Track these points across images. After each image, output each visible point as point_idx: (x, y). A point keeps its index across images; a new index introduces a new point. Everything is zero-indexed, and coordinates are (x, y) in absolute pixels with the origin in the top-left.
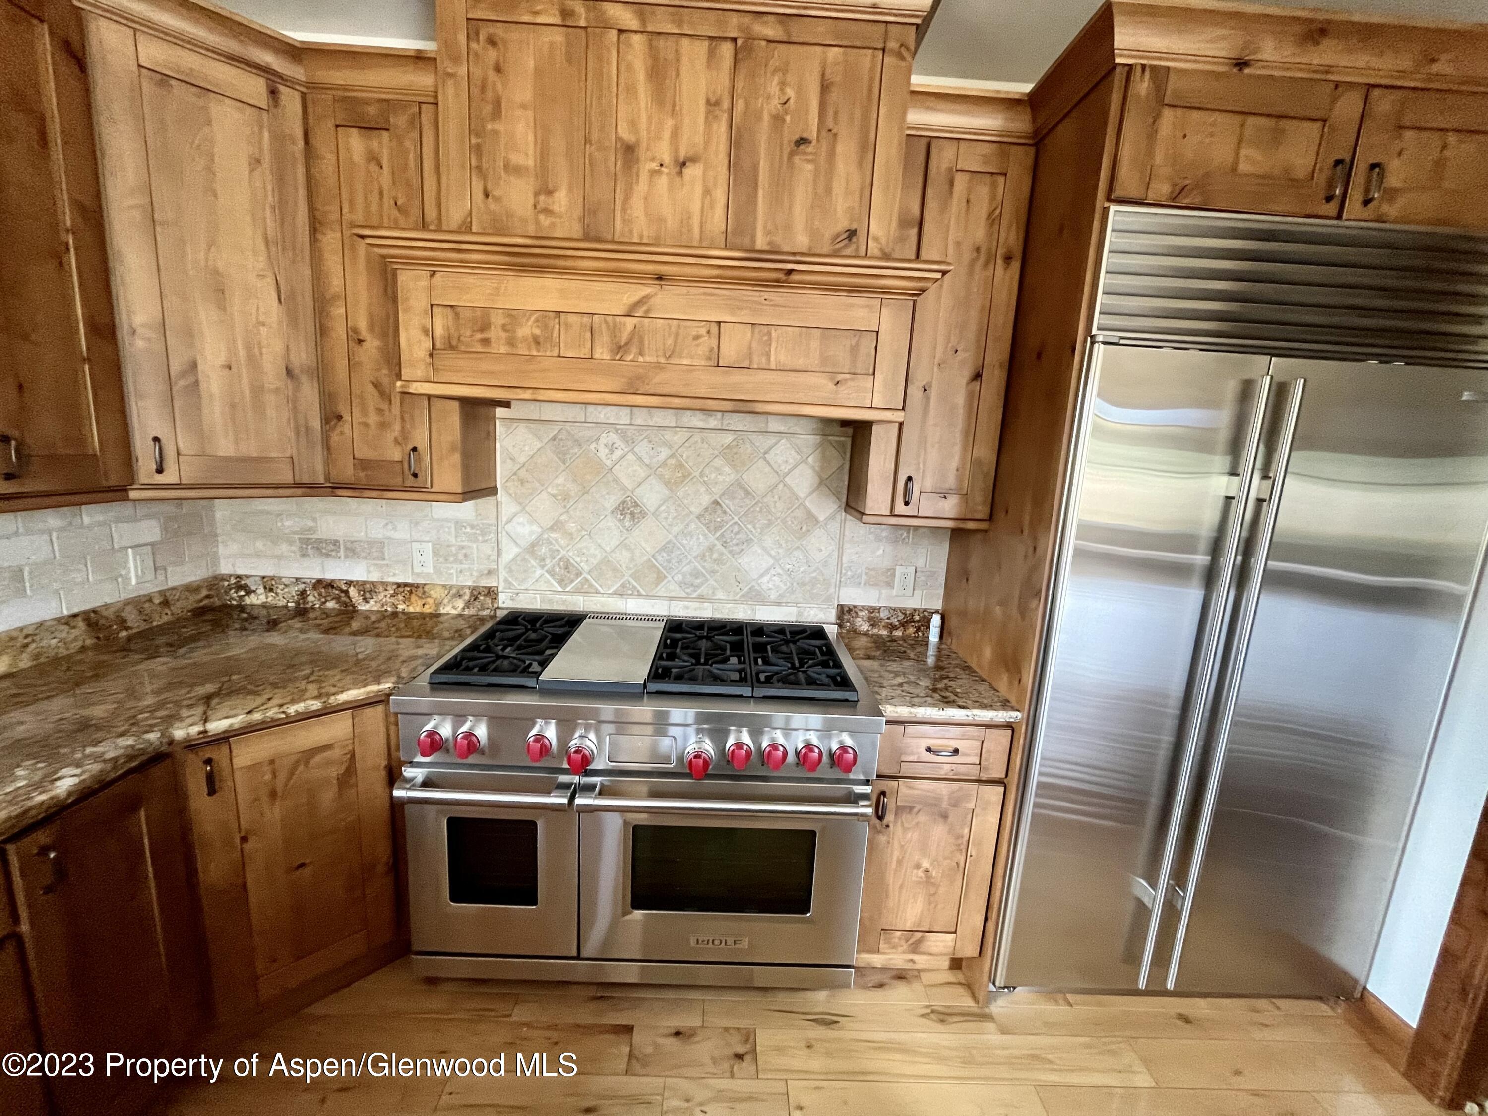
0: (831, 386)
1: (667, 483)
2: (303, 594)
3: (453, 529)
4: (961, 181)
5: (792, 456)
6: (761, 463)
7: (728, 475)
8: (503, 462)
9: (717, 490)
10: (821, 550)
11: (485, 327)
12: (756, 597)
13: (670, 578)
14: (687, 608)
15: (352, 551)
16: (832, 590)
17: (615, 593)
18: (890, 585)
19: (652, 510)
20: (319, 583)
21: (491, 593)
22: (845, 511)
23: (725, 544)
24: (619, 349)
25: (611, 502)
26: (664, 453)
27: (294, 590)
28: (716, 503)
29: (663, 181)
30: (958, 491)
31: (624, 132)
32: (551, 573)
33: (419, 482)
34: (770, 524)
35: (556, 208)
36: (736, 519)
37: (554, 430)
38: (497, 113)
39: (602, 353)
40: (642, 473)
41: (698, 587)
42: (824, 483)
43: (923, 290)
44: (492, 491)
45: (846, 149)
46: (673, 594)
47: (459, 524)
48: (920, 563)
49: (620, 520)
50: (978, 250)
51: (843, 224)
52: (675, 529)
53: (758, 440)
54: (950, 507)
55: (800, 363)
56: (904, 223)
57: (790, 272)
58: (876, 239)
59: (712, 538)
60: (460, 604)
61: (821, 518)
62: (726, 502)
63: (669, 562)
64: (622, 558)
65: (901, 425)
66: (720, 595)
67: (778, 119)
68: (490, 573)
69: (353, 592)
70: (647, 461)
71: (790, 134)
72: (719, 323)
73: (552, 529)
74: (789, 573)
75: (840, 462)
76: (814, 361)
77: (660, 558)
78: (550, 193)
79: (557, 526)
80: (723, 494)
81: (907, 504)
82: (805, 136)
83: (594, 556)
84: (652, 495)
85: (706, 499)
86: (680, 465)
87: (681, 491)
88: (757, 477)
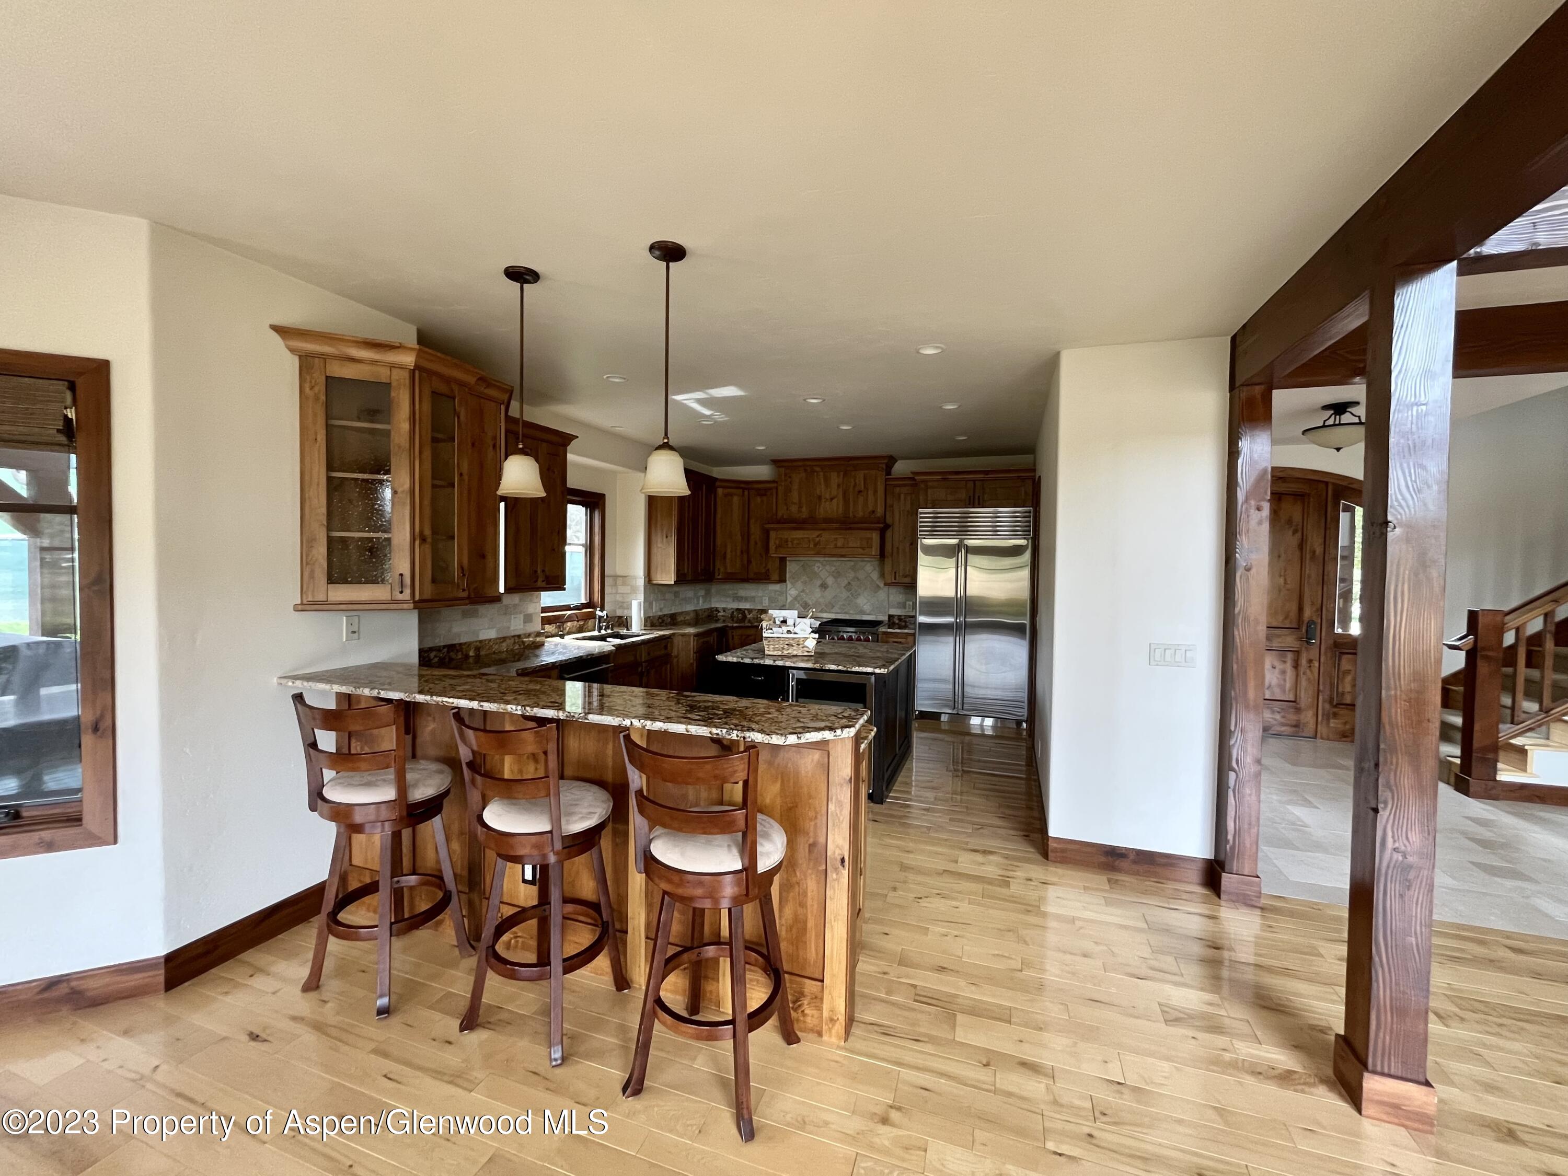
1: (834, 577)
2: (733, 612)
3: (774, 593)
4: (902, 496)
5: (872, 568)
6: (862, 570)
7: (851, 575)
8: (789, 573)
9: (850, 579)
10: (882, 597)
11: (787, 542)
12: (864, 613)
13: (836, 607)
15: (746, 599)
16: (886, 610)
18: (905, 608)
19: (830, 585)
20: (737, 609)
23: (852, 596)
24: (815, 545)
25: (819, 583)
26: (834, 568)
27: (730, 611)
28: (849, 583)
29: (828, 503)
30: (910, 575)
31: (818, 492)
32: (801, 605)
33: (769, 577)
34: (866, 589)
35: (803, 513)
36: (856, 588)
37: (802, 563)
38: (791, 491)
39: (812, 546)
40: (828, 575)
44: (785, 581)
45: (871, 492)
47: (776, 591)
49: (821, 589)
51: (871, 509)
52: (838, 591)
53: (861, 563)
55: (855, 546)
59: (848, 594)
61: (883, 587)
62: (852, 582)
63: (836, 601)
64: (821, 600)
67: (854, 486)
69: (746, 612)
70: (829, 571)
71: (857, 489)
72: (836, 538)
74: (871, 605)
76: (858, 545)
77: (833, 601)
78: (801, 508)
79: (803, 591)
82: (861, 490)
83: (813, 600)
84: (830, 581)
85: (846, 582)
86: (838, 572)
87: (839, 580)
88: (861, 575)
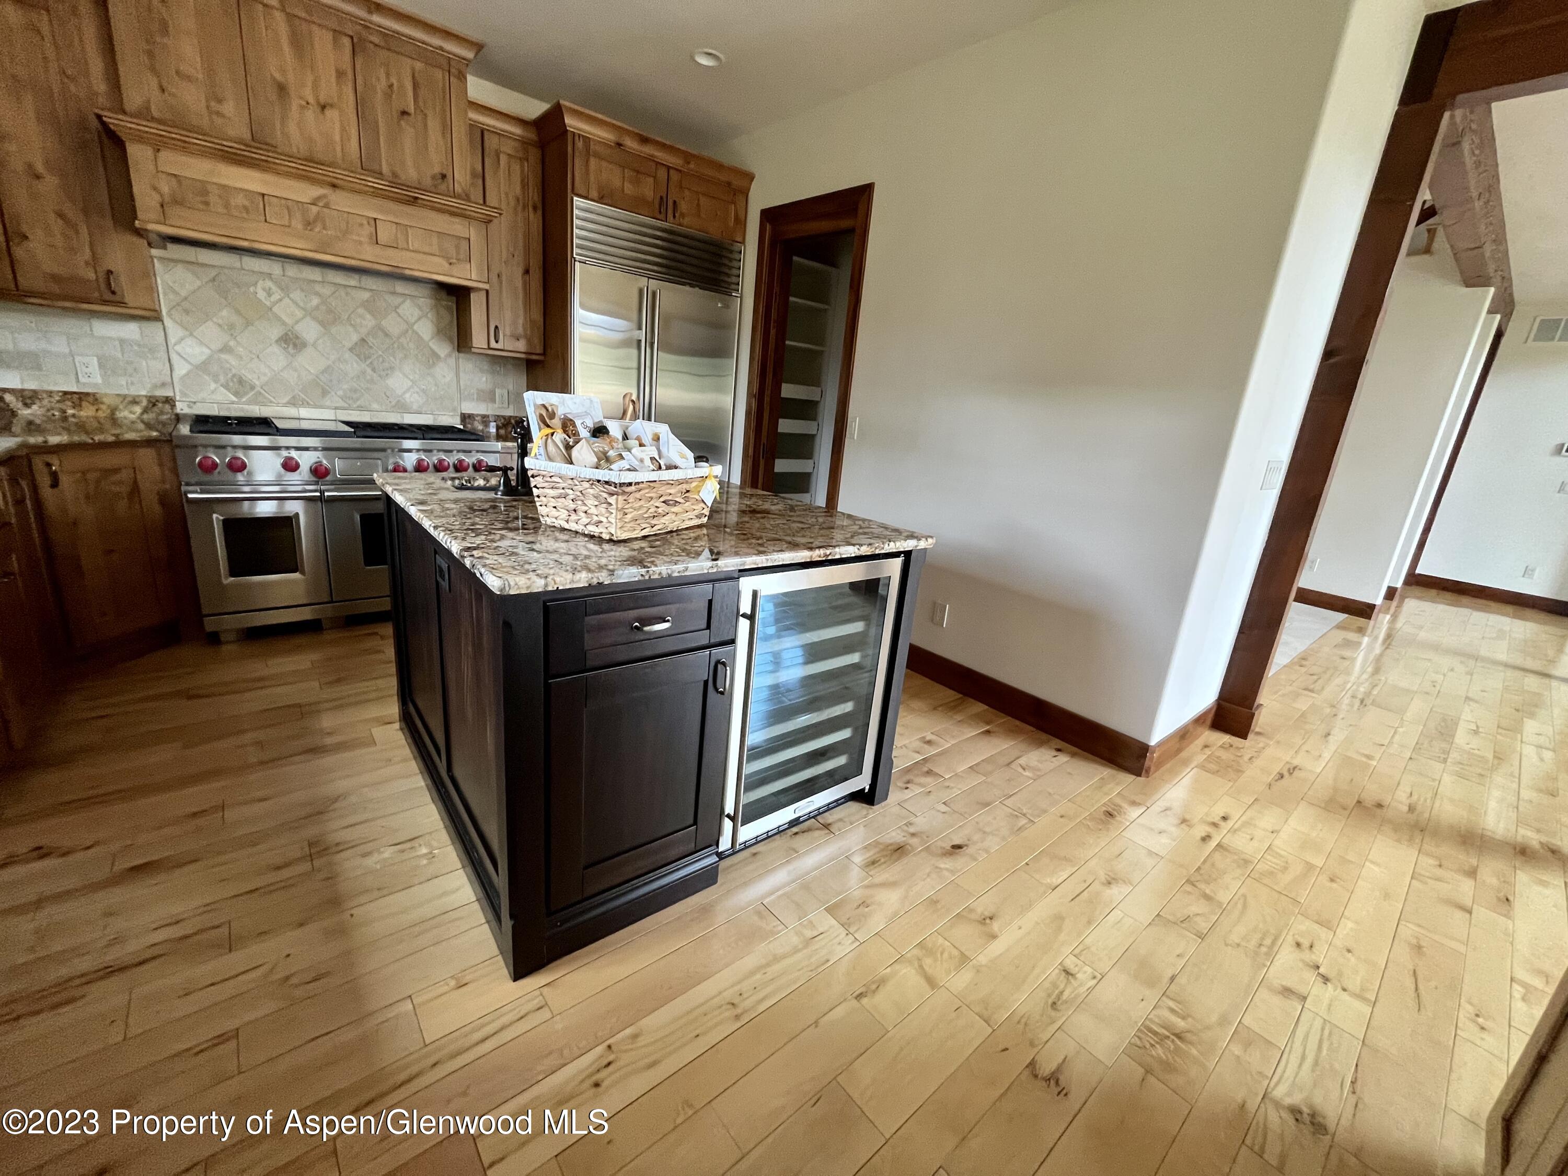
0: (447, 265)
1: (319, 322)
3: (118, 346)
4: (503, 158)
5: (417, 313)
6: (394, 314)
7: (369, 321)
8: (165, 294)
9: (364, 331)
10: (444, 376)
11: (204, 193)
12: (402, 407)
13: (333, 393)
14: (350, 415)
16: (456, 403)
17: (288, 403)
18: (493, 400)
19: (312, 341)
21: (170, 401)
22: (459, 351)
23: (374, 370)
25: (276, 332)
26: (315, 301)
28: (363, 340)
29: (310, 114)
30: (525, 336)
31: (276, 75)
32: (226, 387)
33: (117, 298)
34: (406, 357)
35: (226, 112)
36: (380, 353)
37: (213, 273)
38: (165, 31)
40: (299, 314)
41: (358, 400)
42: (440, 332)
43: (491, 221)
44: (156, 317)
45: (434, 124)
46: (337, 405)
47: (127, 343)
48: (511, 387)
49: (284, 349)
50: (518, 200)
51: (437, 170)
52: (333, 357)
53: (390, 298)
54: (521, 346)
55: (426, 249)
56: (474, 175)
57: (416, 198)
58: (459, 183)
59: (363, 366)
60: (138, 410)
61: (442, 356)
62: (370, 340)
63: (331, 381)
64: (290, 376)
65: (487, 291)
66: (375, 406)
67: (387, 95)
68: (163, 385)
69: (10, 398)
70: (302, 304)
71: (397, 105)
72: (375, 219)
73: (221, 351)
74: (424, 391)
75: (449, 318)
76: (435, 250)
77: (322, 378)
78: (220, 101)
79: (226, 349)
80: (368, 334)
81: (497, 342)
82: (406, 110)
83: (265, 375)
84: (309, 330)
85: (355, 338)
86: (330, 311)
87: (334, 330)
88: (392, 324)
